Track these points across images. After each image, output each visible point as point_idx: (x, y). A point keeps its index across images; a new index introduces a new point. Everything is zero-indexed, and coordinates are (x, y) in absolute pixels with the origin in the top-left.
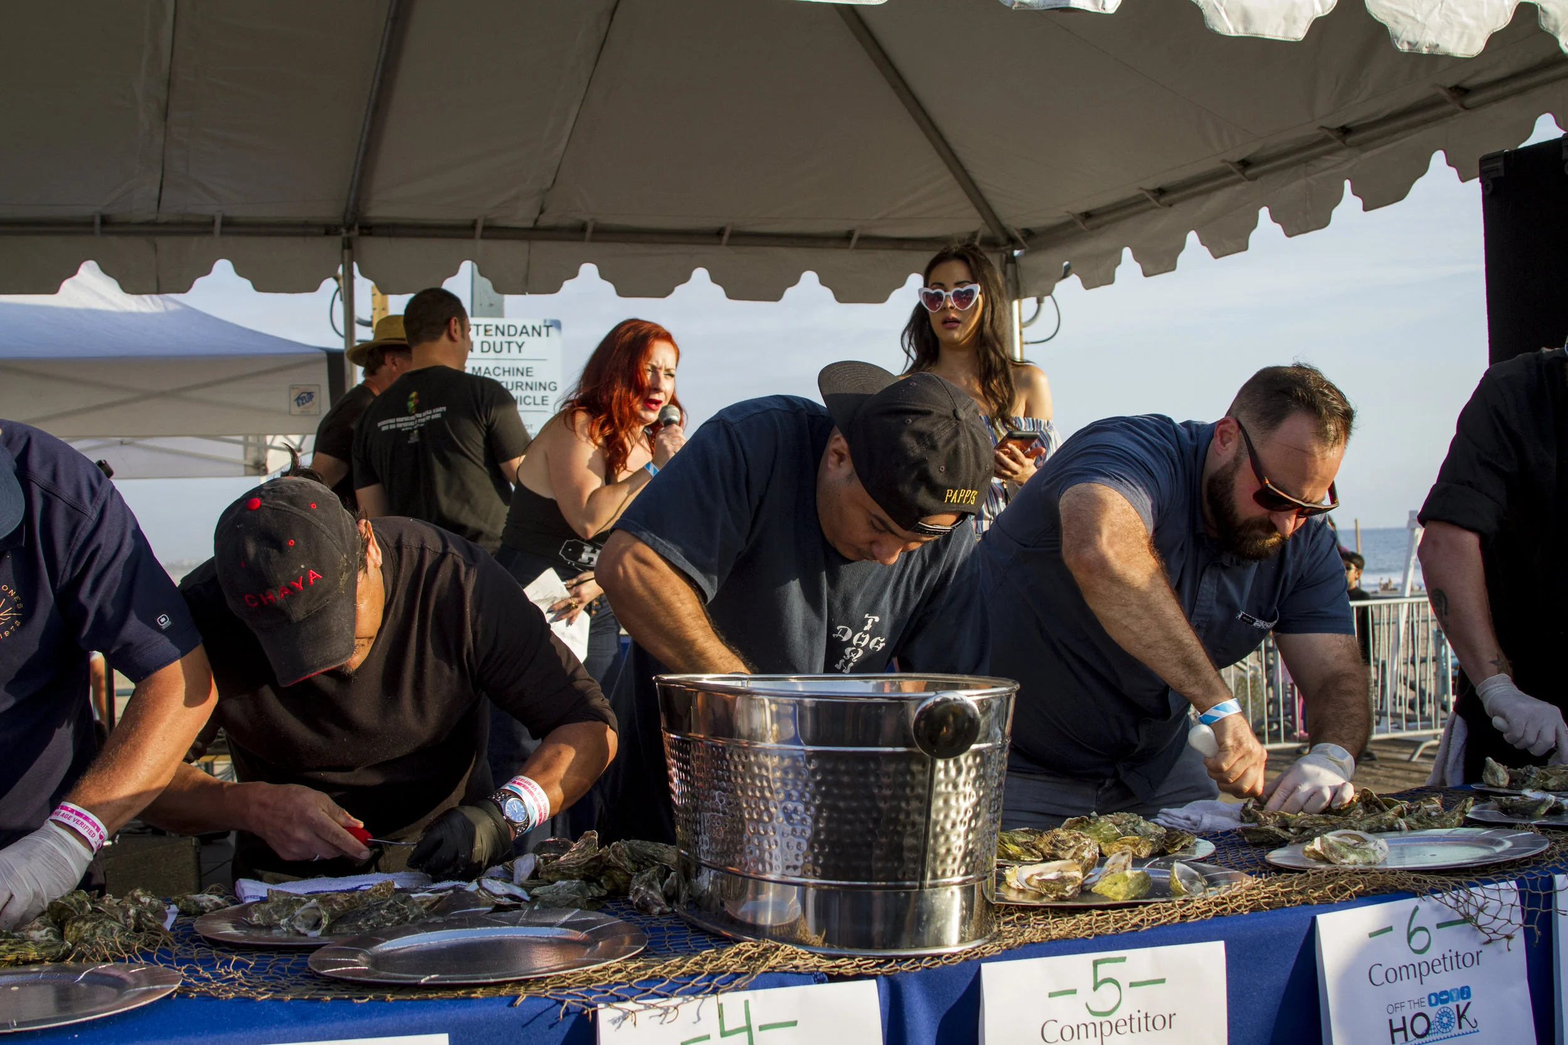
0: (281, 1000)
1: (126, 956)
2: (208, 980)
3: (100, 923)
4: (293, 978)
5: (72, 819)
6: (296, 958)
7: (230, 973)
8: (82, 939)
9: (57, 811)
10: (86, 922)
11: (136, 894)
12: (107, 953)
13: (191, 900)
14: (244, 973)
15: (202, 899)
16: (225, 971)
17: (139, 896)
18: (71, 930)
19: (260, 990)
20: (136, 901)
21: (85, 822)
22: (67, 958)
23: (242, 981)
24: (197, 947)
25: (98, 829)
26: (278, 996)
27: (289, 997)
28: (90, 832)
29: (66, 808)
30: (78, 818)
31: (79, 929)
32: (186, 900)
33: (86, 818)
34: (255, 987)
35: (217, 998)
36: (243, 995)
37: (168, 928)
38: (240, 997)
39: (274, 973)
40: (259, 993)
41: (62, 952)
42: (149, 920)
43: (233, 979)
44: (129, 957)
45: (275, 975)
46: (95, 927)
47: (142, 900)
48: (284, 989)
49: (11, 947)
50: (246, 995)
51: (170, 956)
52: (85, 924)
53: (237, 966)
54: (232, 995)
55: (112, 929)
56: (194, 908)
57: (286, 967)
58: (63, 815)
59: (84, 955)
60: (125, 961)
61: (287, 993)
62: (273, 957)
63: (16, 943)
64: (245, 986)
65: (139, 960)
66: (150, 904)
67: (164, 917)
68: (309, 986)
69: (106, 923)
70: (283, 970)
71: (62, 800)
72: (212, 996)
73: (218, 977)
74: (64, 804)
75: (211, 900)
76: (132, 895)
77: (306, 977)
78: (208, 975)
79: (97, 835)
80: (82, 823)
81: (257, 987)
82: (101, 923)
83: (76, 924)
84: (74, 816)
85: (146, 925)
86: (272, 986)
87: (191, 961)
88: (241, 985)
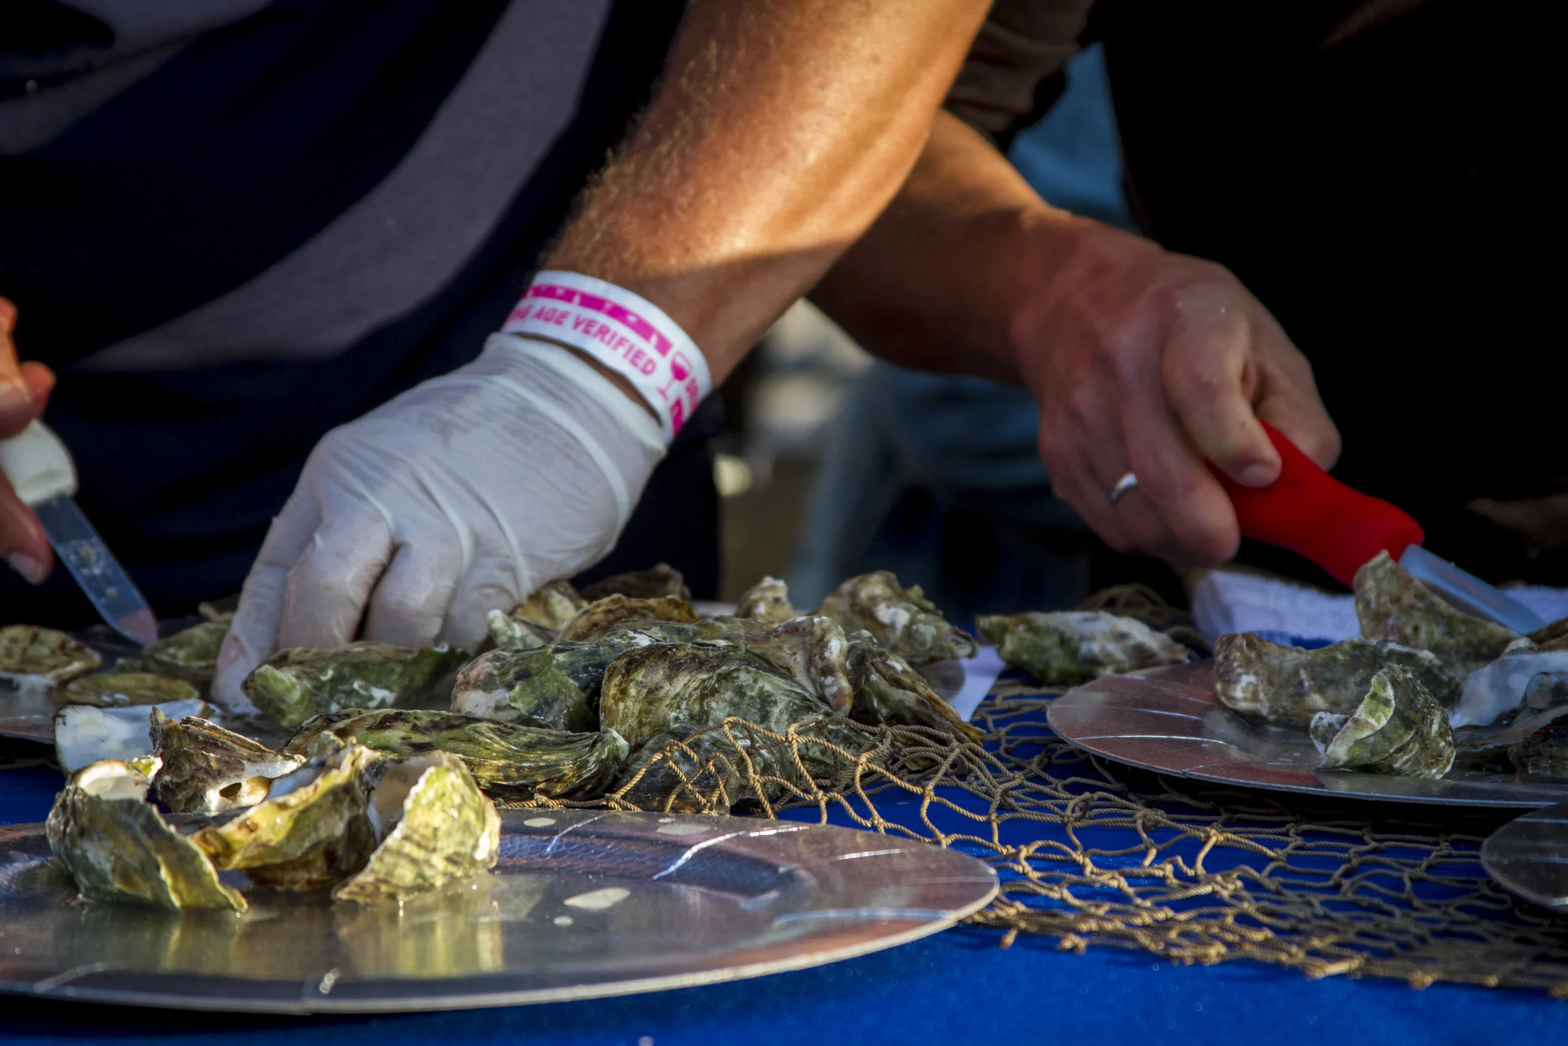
0: (1402, 984)
1: (822, 798)
2: (1117, 896)
3: (723, 678)
4: (1434, 914)
5: (569, 322)
6: (1445, 848)
7: (1195, 880)
8: (661, 728)
9: (523, 304)
10: (675, 668)
11: (864, 594)
12: (755, 779)
13: (1049, 631)
14: (1251, 885)
15: (1088, 628)
16: (1178, 873)
17: (874, 600)
18: (624, 692)
19: (1316, 943)
20: (865, 613)
21: (615, 325)
22: (612, 789)
23: (1248, 907)
24: (1075, 789)
25: (663, 346)
26: (1384, 969)
27: (1425, 978)
28: (636, 357)
29: (550, 292)
30: (589, 314)
31: (652, 695)
32: (1032, 629)
33: (618, 313)
34: (1294, 931)
35: (1165, 959)
36: (1258, 953)
37: (966, 717)
38: (1248, 962)
39: (1363, 890)
40: (1314, 953)
41: (592, 767)
42: (897, 683)
43: (1213, 899)
44: (832, 805)
45: (1365, 900)
46: (707, 693)
47: (884, 613)
48: (1405, 947)
49: (417, 738)
50: (1270, 956)
51: (983, 809)
52: (670, 678)
53: (1221, 860)
54: (1215, 952)
55: (765, 701)
56: (1058, 661)
57: (1406, 875)
58: (539, 315)
59: (672, 781)
60: (818, 819)
61: (1424, 962)
62: (1360, 841)
63: (435, 726)
64: (1258, 925)
65: (867, 815)
66: (909, 632)
67: (953, 683)
68: (1499, 945)
69: (744, 678)
70: (1398, 885)
71: (533, 266)
72: (1144, 950)
73: (1153, 887)
74: (543, 278)
75: (1122, 637)
76: (854, 594)
77: (1484, 914)
78: (1115, 881)
79: (663, 365)
80: (603, 331)
81: (1307, 935)
82: (726, 677)
83: (639, 676)
84: (574, 309)
85: (883, 698)
86: (1362, 934)
87: (1058, 831)
88: (1243, 919)
